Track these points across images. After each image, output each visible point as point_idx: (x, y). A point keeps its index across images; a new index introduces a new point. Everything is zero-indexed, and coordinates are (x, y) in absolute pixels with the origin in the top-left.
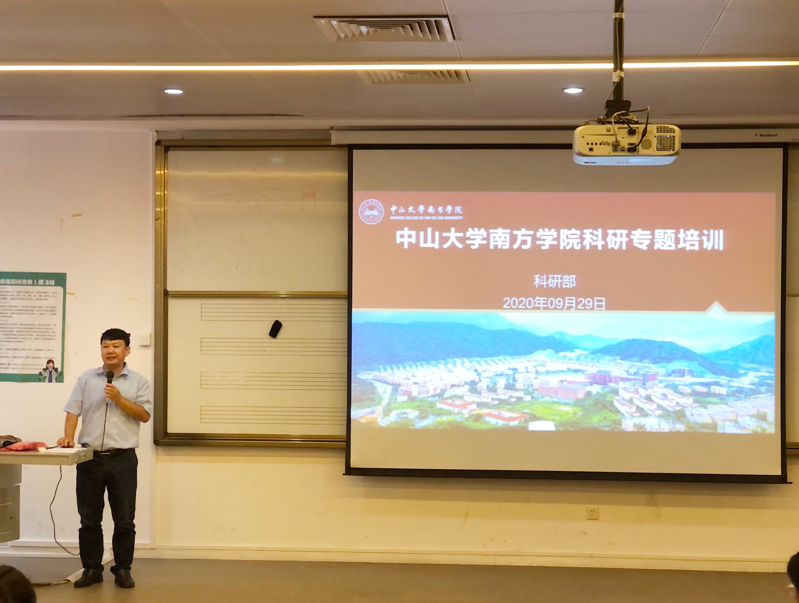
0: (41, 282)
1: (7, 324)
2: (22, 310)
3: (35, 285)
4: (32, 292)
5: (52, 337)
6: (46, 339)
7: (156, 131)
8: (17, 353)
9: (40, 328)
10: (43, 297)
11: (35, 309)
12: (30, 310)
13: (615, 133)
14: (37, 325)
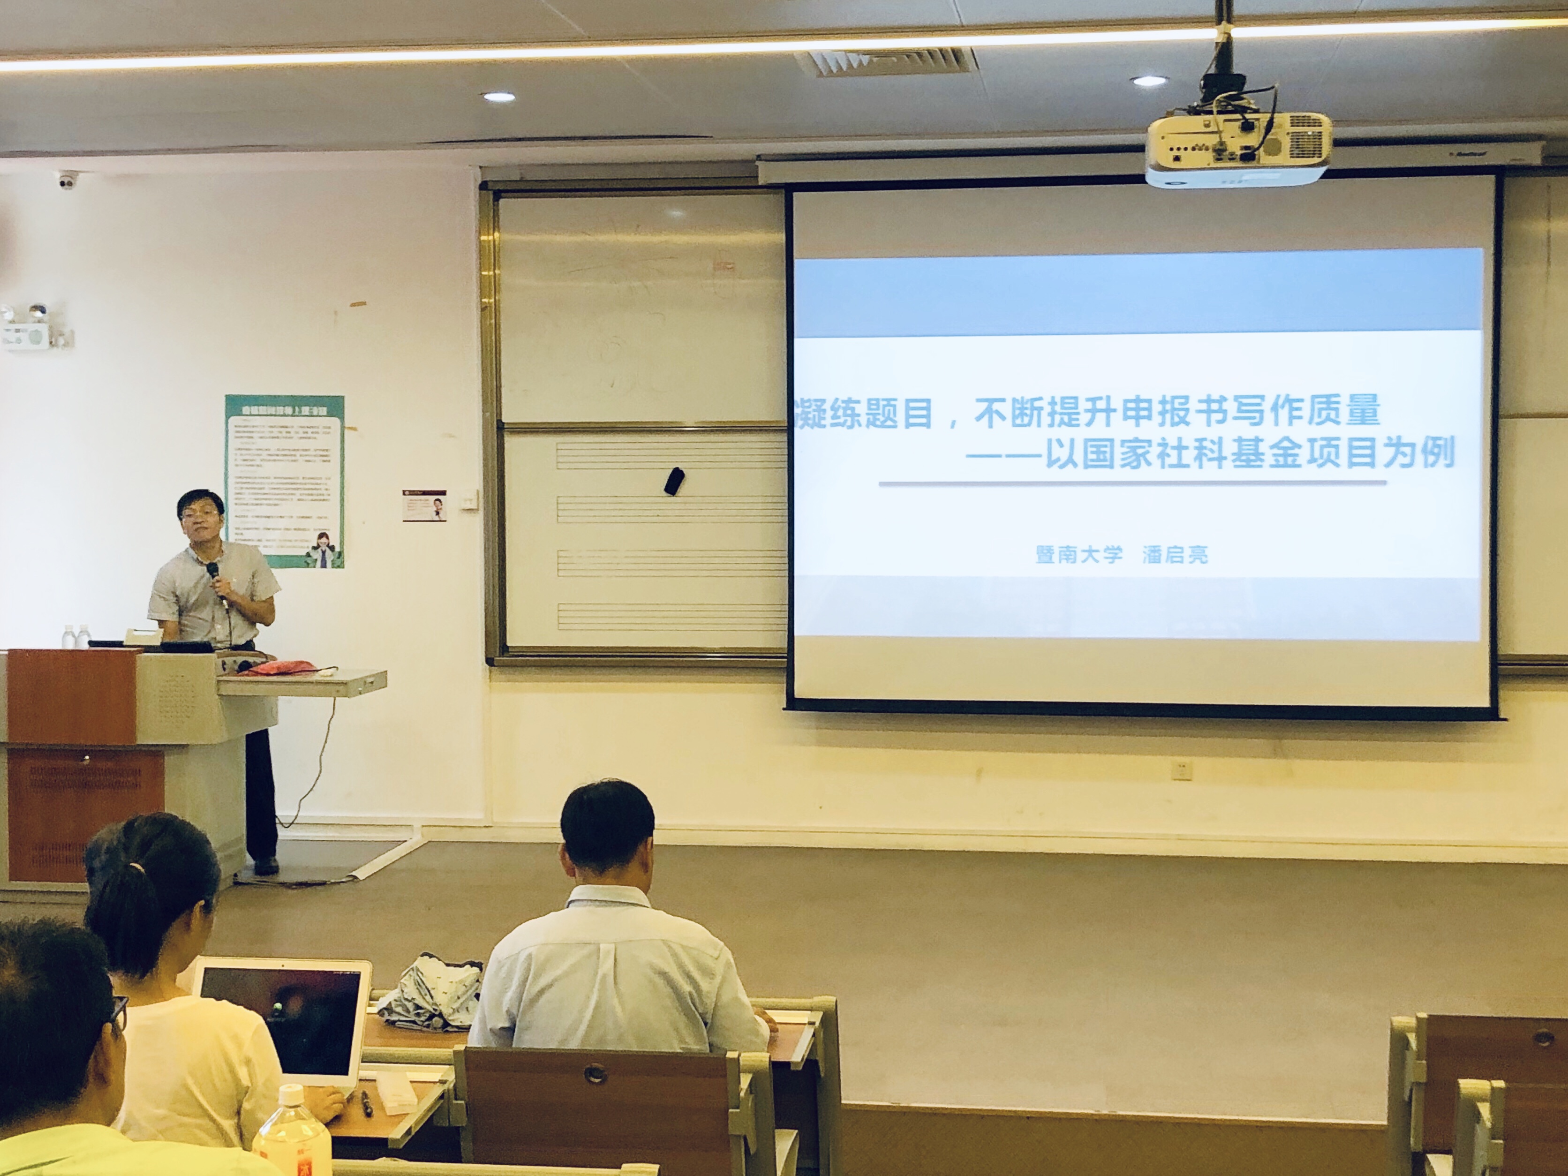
0: (306, 410)
1: (255, 478)
2: (278, 455)
3: (297, 416)
4: (293, 427)
5: (325, 497)
6: (315, 500)
7: (481, 167)
8: (271, 523)
9: (305, 484)
10: (309, 435)
11: (298, 453)
12: (290, 455)
13: (1218, 129)
14: (301, 478)
